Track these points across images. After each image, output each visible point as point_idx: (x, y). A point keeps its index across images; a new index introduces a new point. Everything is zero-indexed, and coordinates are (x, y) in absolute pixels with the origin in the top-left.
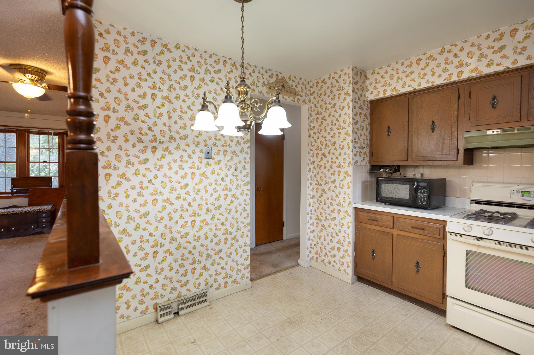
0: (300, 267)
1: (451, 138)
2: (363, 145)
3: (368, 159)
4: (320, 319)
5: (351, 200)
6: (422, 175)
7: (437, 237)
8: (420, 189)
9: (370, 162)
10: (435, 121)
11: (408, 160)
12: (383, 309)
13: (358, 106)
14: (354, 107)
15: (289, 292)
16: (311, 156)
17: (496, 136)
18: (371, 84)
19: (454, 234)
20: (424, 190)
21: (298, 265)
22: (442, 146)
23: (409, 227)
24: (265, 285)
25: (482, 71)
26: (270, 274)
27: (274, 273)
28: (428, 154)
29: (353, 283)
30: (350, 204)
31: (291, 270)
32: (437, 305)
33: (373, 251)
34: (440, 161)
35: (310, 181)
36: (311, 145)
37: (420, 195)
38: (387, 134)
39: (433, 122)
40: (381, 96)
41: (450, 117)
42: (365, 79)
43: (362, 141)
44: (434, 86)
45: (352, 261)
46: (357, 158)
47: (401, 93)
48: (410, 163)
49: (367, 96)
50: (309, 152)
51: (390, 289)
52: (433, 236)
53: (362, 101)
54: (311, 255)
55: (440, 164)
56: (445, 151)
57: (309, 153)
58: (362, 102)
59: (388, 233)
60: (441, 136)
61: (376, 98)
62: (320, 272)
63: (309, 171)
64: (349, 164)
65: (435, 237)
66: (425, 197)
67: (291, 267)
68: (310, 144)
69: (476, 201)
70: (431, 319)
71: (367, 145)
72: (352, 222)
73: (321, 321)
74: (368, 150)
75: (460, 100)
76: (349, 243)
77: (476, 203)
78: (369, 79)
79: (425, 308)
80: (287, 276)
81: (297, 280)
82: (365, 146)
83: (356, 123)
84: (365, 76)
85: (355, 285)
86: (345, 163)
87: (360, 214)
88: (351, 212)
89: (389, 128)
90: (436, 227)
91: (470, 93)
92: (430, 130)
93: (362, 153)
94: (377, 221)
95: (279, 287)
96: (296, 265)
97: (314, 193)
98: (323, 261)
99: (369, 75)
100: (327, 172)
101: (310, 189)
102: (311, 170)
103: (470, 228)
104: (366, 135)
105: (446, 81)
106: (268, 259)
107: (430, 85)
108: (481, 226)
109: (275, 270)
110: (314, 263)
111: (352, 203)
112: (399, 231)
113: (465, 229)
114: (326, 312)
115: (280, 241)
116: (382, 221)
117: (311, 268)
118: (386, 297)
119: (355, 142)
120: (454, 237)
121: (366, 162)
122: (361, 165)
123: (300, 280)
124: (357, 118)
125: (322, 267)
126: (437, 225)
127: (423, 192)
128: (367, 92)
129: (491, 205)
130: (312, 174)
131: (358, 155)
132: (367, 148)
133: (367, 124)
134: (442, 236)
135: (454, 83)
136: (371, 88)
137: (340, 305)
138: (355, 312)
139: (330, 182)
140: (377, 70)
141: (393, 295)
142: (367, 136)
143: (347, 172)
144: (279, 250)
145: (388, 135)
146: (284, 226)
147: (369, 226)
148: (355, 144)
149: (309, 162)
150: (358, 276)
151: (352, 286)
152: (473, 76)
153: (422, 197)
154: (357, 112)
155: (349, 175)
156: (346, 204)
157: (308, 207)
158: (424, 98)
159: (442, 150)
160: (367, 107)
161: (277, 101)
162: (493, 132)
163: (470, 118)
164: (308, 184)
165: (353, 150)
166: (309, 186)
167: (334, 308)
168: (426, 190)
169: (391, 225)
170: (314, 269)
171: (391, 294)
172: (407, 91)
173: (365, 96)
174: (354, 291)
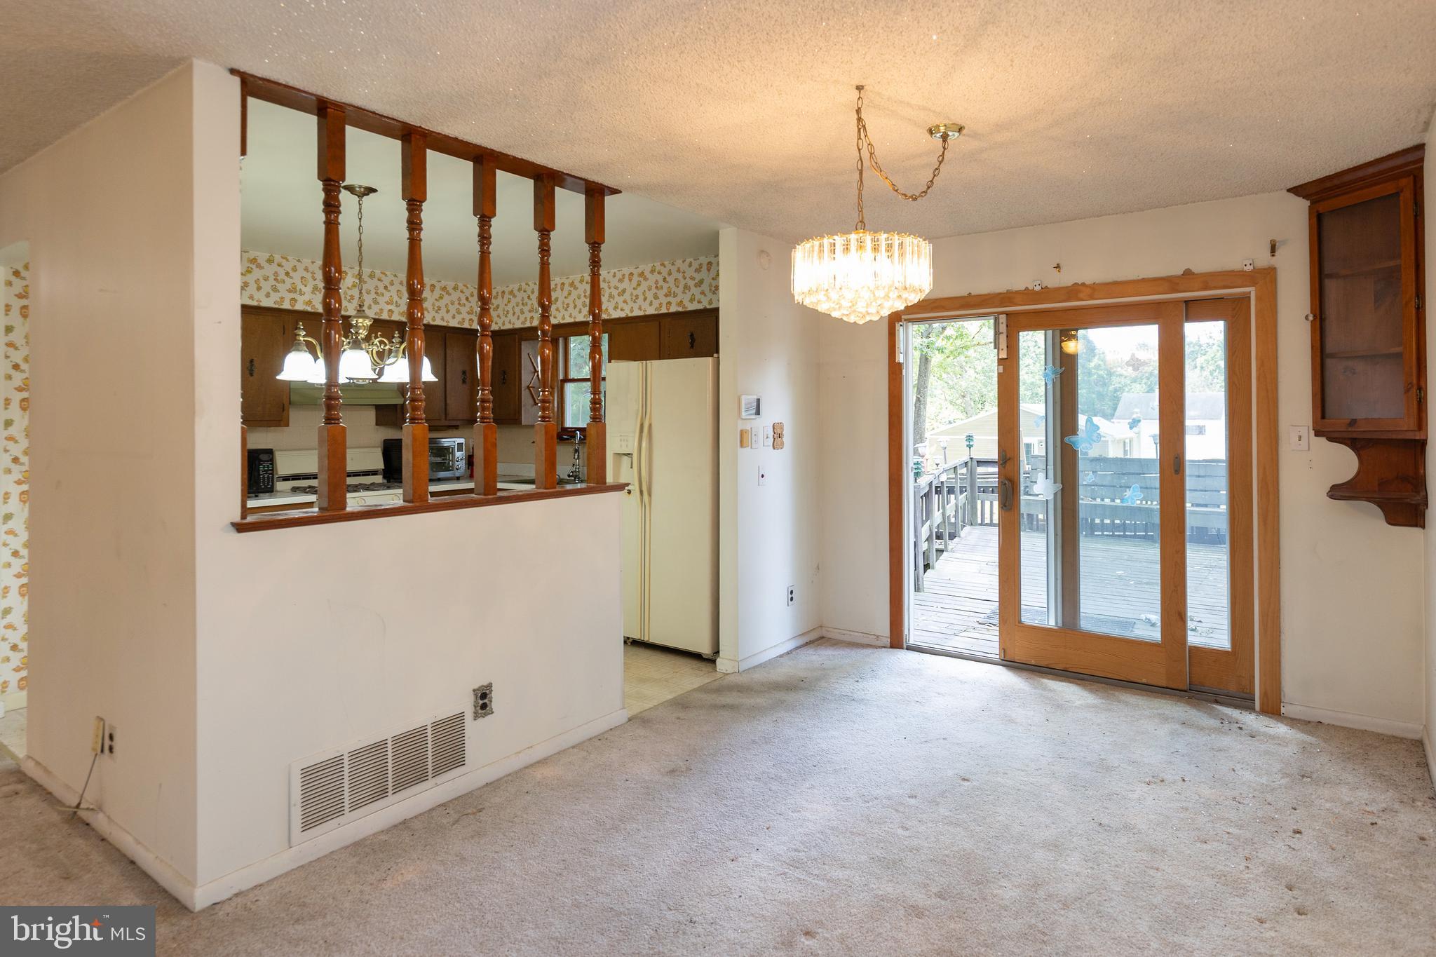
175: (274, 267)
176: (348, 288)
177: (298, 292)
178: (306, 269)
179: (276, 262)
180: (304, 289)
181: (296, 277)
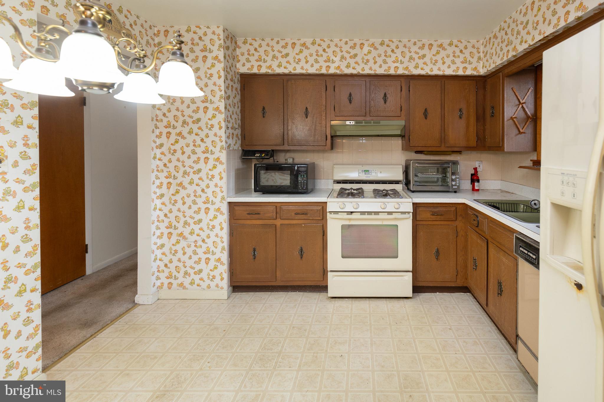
0: (139, 307)
1: (321, 125)
2: (235, 125)
3: (239, 142)
4: (206, 363)
5: (225, 194)
6: (293, 159)
7: (317, 219)
8: (300, 174)
9: (242, 145)
10: (308, 107)
11: (284, 145)
12: (273, 312)
13: (229, 77)
14: (226, 78)
15: (137, 353)
16: (157, 136)
17: (352, 126)
18: (243, 54)
19: (332, 213)
20: (304, 175)
21: (135, 305)
22: (315, 132)
23: (293, 214)
24: (80, 365)
25: (343, 70)
26: (83, 342)
27: (91, 336)
28: (303, 139)
29: (229, 297)
30: (223, 198)
31: (126, 318)
32: (319, 284)
33: (254, 250)
34: (313, 146)
35: (156, 173)
36: (157, 120)
37: (300, 180)
38: (261, 114)
39: (307, 108)
40: (255, 71)
41: (320, 106)
42: (236, 46)
43: (234, 121)
44: (307, 74)
45: (227, 270)
46: (230, 141)
47: (277, 73)
48: (286, 147)
49: (237, 67)
50: (153, 130)
51: (272, 286)
52: (314, 219)
53: (233, 71)
54: (158, 283)
55: (314, 149)
56: (317, 136)
57: (153, 132)
58: (233, 73)
59: (270, 226)
60: (313, 122)
61: (249, 71)
62: (178, 301)
63: (155, 158)
64: (222, 148)
65: (316, 219)
66: (305, 181)
67: (123, 313)
68: (155, 118)
69: (337, 181)
70: (315, 299)
71: (239, 125)
72: (226, 222)
73: (209, 365)
74: (239, 132)
75: (327, 91)
76: (223, 249)
77: (338, 183)
78: (239, 48)
79: (307, 292)
80: (120, 330)
81: (145, 327)
82: (237, 126)
83: (228, 98)
84: (236, 43)
85: (231, 299)
86: (215, 147)
87: (236, 209)
88: (225, 208)
89: (264, 108)
90: (317, 210)
91: (334, 87)
92: (304, 116)
93: (235, 135)
94: (259, 214)
95: (115, 354)
96: (132, 307)
97: (164, 190)
98: (181, 285)
99: (240, 43)
100: (186, 160)
101: (155, 185)
102: (158, 157)
103: (344, 205)
104: (237, 113)
105: (317, 72)
106: (64, 319)
107: (304, 72)
108: (351, 202)
109: (91, 331)
110: (165, 293)
111: (226, 197)
112: (282, 220)
113: (341, 207)
114: (210, 350)
115: (79, 280)
116: (265, 213)
117: (160, 301)
118: (270, 297)
119: (228, 121)
120: (333, 216)
121: (237, 147)
122: (233, 150)
123: (148, 326)
124: (229, 92)
125: (181, 294)
126: (317, 208)
127: (303, 177)
128: (238, 62)
129: (347, 183)
130: (158, 162)
131: (231, 137)
132: (238, 129)
133: (239, 101)
134: (322, 217)
135: (322, 75)
136: (243, 59)
137: (224, 331)
138: (246, 330)
139: (191, 174)
140: (249, 40)
141: (276, 292)
142: (238, 115)
143: (218, 158)
144: (83, 296)
145: (264, 117)
146: (87, 252)
147: (249, 222)
148: (228, 124)
149: (154, 145)
150: (233, 286)
151: (229, 301)
152: (337, 73)
153: (303, 182)
154: (229, 84)
155: (221, 163)
156: (217, 200)
157: (153, 212)
158: (298, 83)
159: (315, 135)
160: (238, 80)
161: (178, 53)
162: (350, 123)
163: (334, 109)
164: (153, 178)
165: (225, 131)
166: (154, 181)
167: (219, 339)
168: (305, 175)
169: (274, 215)
170: (165, 301)
171: (274, 292)
172: (282, 73)
173: (236, 66)
174: (234, 306)
175: (316, 47)
176: (365, 55)
177: (331, 62)
178: (336, 45)
179: (317, 44)
180: (335, 59)
181: (330, 51)
